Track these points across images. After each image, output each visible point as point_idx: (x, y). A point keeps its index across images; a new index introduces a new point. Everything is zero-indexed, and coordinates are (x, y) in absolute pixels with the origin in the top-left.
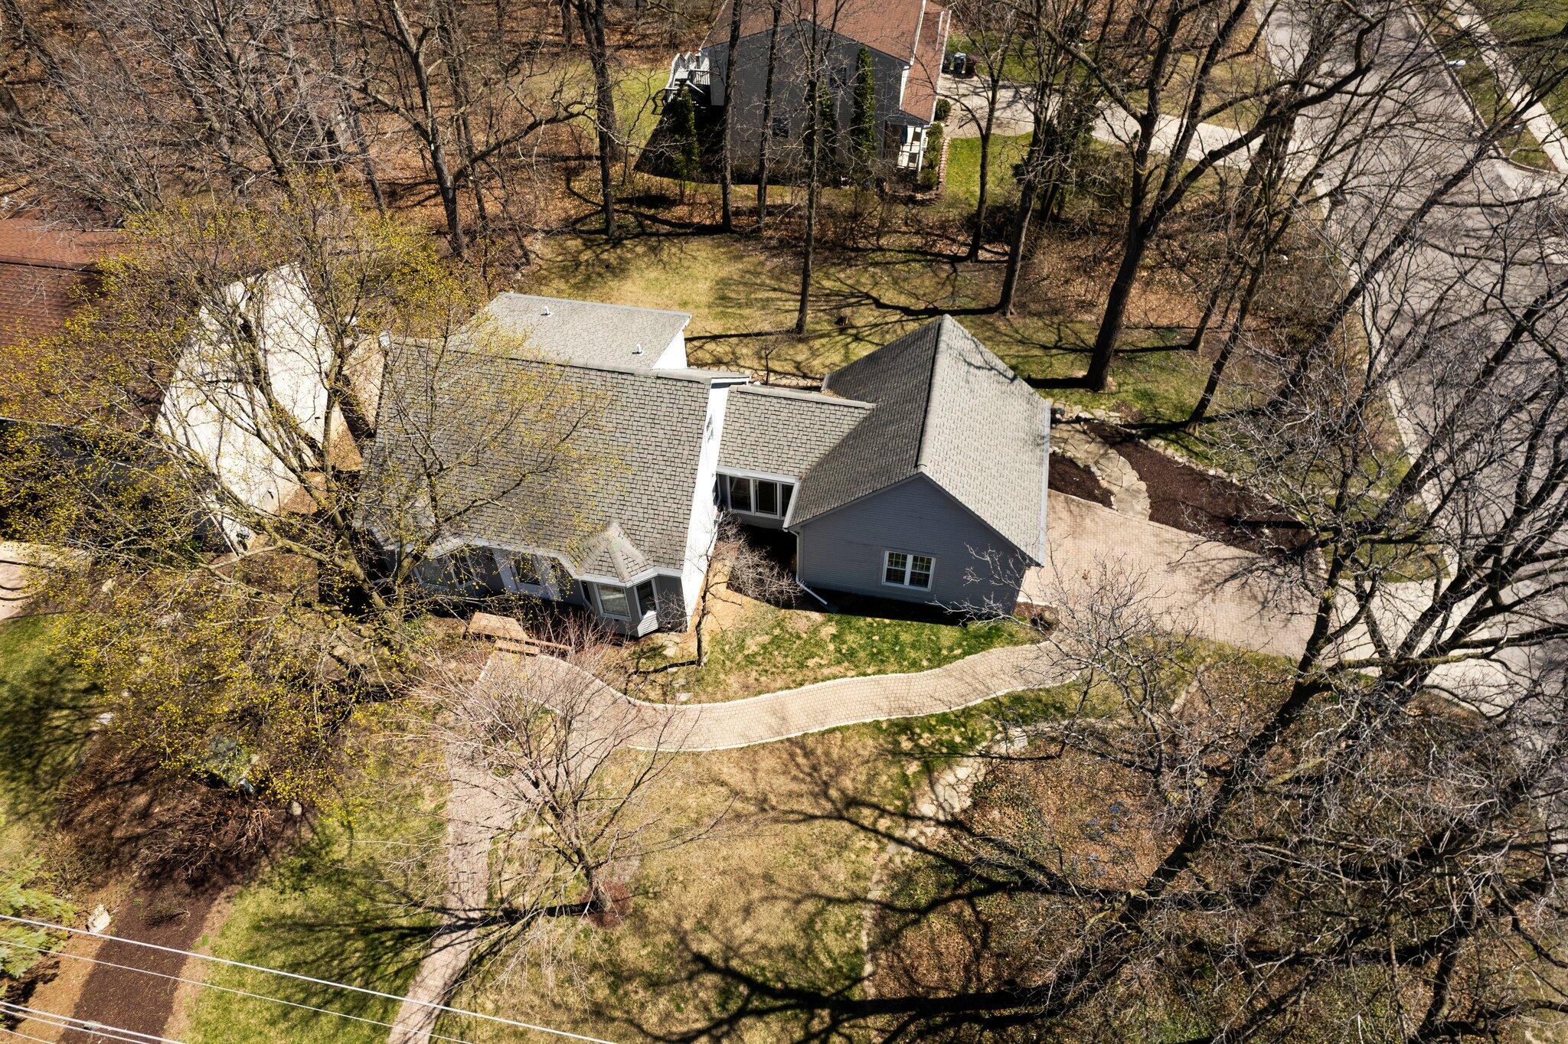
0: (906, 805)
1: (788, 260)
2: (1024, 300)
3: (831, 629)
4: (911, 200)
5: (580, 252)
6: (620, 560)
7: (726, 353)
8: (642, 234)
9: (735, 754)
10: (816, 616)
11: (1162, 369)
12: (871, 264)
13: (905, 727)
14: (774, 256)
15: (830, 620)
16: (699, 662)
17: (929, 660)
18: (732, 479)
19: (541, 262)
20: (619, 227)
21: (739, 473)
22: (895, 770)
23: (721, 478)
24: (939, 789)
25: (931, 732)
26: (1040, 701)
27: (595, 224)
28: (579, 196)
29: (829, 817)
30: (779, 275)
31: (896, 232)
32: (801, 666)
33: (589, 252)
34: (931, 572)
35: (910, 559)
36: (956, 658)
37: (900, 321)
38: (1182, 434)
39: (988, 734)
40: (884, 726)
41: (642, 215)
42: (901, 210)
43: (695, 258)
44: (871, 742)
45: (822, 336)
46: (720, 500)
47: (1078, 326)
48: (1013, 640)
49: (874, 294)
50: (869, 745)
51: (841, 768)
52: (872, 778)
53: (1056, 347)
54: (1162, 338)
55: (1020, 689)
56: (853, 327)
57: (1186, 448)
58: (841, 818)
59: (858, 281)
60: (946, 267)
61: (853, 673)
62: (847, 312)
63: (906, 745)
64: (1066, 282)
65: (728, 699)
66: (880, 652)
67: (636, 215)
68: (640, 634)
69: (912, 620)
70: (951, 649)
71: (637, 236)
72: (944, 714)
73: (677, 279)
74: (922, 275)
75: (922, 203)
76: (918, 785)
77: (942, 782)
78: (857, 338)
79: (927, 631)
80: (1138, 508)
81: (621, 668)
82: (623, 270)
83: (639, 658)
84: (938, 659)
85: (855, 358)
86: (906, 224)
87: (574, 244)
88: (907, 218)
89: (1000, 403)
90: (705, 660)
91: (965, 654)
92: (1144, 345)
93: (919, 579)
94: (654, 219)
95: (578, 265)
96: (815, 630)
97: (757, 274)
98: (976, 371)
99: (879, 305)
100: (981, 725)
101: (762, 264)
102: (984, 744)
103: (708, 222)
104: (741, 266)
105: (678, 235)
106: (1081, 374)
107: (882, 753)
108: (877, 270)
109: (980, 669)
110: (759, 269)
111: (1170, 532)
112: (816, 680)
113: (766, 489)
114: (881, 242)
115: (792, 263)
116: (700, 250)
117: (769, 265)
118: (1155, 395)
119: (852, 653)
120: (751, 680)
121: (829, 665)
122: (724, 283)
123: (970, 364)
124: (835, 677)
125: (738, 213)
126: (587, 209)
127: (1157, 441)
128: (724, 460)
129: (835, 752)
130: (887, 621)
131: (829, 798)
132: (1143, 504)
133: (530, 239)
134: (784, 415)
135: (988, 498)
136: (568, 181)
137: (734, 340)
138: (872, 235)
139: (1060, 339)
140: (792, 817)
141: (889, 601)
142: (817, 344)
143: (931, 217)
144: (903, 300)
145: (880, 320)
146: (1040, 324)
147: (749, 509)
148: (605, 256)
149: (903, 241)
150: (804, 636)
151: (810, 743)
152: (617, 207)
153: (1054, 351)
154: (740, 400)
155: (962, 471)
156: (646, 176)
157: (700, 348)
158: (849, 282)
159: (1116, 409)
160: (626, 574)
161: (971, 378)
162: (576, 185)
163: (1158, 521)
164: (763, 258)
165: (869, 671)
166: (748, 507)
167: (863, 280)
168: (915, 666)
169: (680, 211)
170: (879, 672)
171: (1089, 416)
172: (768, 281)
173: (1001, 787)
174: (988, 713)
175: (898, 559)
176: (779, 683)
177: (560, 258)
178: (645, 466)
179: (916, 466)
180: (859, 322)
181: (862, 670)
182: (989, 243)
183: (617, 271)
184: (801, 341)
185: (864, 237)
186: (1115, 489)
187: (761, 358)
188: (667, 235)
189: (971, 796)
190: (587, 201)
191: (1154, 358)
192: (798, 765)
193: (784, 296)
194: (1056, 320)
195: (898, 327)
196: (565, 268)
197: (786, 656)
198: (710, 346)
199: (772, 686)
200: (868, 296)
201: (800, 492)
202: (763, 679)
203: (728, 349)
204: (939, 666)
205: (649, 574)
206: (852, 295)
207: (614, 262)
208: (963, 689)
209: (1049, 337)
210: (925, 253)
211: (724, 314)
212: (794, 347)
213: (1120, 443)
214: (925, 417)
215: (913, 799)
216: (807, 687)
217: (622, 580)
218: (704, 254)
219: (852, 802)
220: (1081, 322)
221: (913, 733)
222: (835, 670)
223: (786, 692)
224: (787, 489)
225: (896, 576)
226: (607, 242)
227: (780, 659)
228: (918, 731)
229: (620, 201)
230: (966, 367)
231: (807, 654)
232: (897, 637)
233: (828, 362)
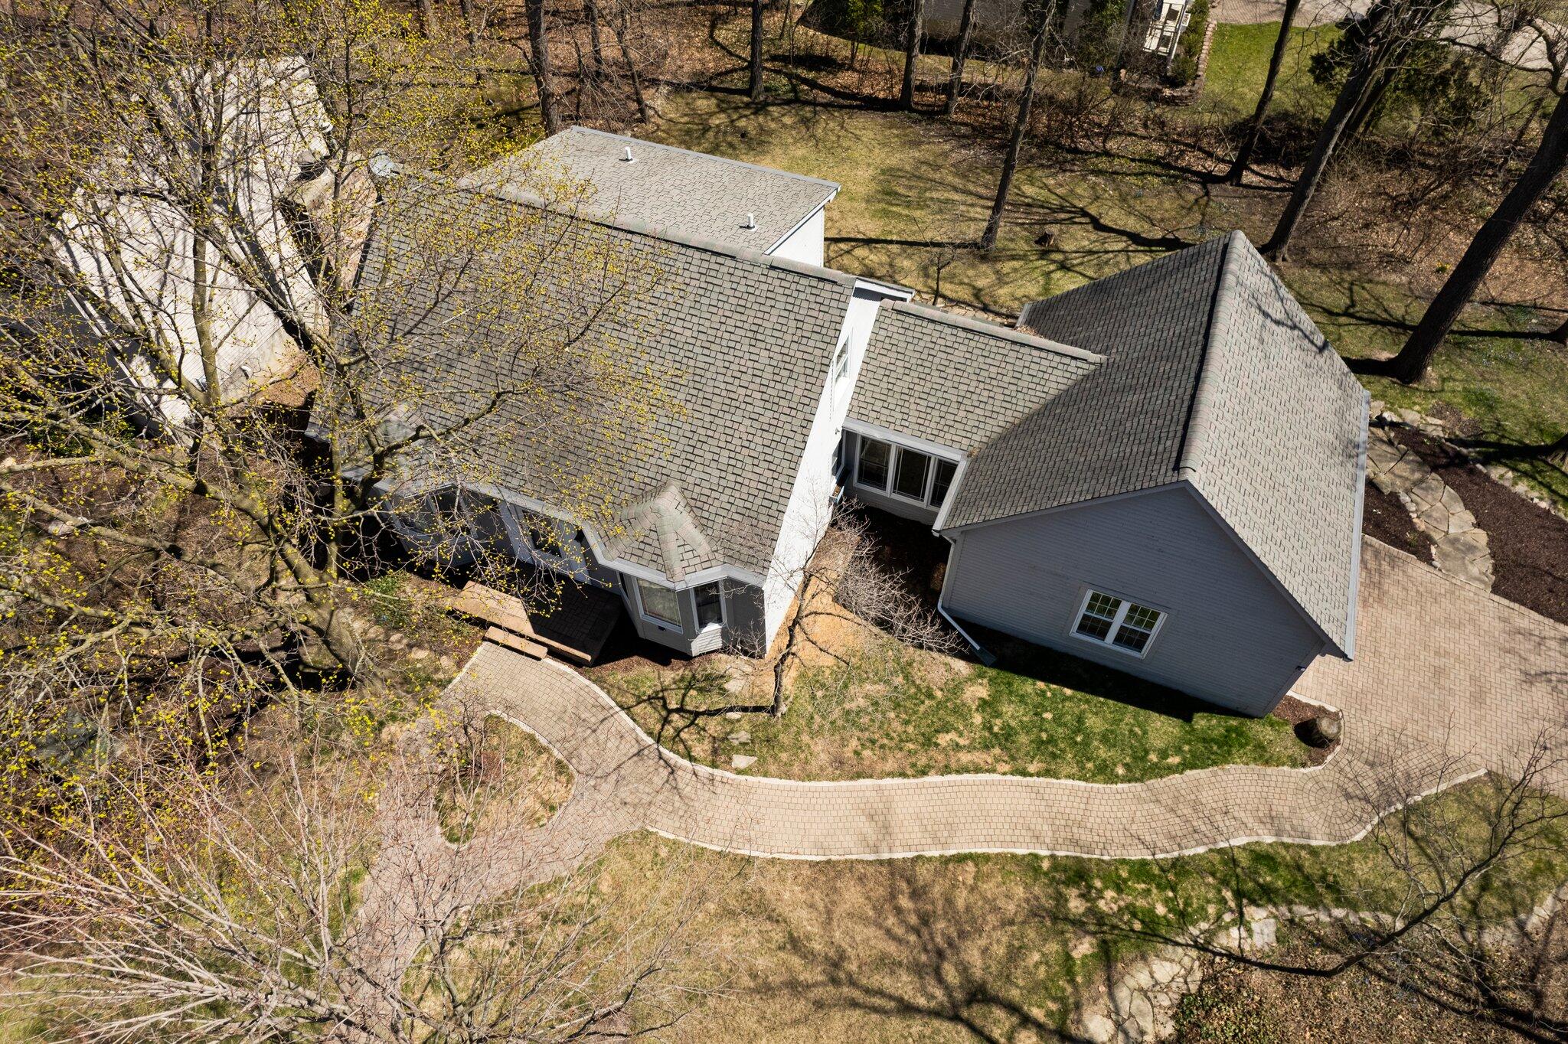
0: (1064, 1013)
1: (979, 153)
2: (1303, 243)
3: (980, 691)
4: (1153, 97)
5: (711, 114)
6: (672, 547)
7: (881, 264)
8: (795, 101)
9: (806, 871)
10: (961, 666)
11: (1508, 364)
12: (1093, 172)
13: (1077, 873)
14: (963, 146)
15: (981, 676)
16: (773, 710)
17: (1127, 766)
18: (864, 439)
19: (660, 121)
20: (767, 89)
21: (877, 434)
22: (1053, 947)
23: (848, 436)
24: (1122, 994)
25: (1119, 890)
26: (1299, 868)
27: (738, 81)
28: (723, 48)
29: (936, 1014)
30: (964, 172)
31: (1130, 134)
32: (928, 742)
33: (723, 115)
34: (1154, 633)
35: (1124, 608)
36: (1171, 770)
37: (1125, 251)
38: (1541, 466)
39: (1211, 909)
40: (1045, 865)
41: (798, 77)
42: (1139, 108)
43: (858, 138)
44: (1020, 891)
45: (1013, 258)
46: (843, 471)
47: (1380, 288)
48: (1263, 756)
49: (1093, 210)
50: (1016, 895)
51: (967, 927)
52: (1015, 954)
53: (1346, 314)
54: (1509, 321)
55: (1269, 839)
56: (1059, 251)
57: (1548, 487)
58: (956, 1018)
59: (1072, 191)
60: (1196, 187)
61: (1006, 768)
62: (1054, 229)
63: (1076, 905)
64: (1367, 226)
65: (809, 777)
66: (1052, 741)
67: (789, 76)
68: (695, 651)
69: (1107, 696)
70: (1163, 754)
71: (788, 102)
72: (1143, 863)
73: (831, 161)
74: (1160, 193)
75: (1172, 101)
76: (1089, 982)
77: (1131, 982)
78: (1063, 267)
79: (1128, 719)
80: (1474, 571)
81: (658, 698)
82: (761, 143)
83: (689, 687)
84: (1142, 768)
85: (1058, 293)
86: (1145, 126)
87: (704, 103)
88: (1147, 118)
89: (1303, 381)
90: (783, 709)
91: (1185, 766)
92: (1481, 326)
93: (1131, 639)
94: (813, 84)
95: (706, 129)
96: (955, 688)
97: (938, 168)
98: (1274, 327)
99: (1097, 225)
100: (1198, 890)
101: (945, 155)
102: (1204, 926)
103: (881, 95)
104: (917, 154)
105: (841, 107)
106: (1384, 356)
107: (1035, 913)
108: (1100, 180)
109: (1207, 796)
110: (940, 162)
111: (1528, 619)
112: (946, 770)
113: (913, 463)
114: (1108, 146)
115: (985, 158)
116: (866, 127)
117: (955, 157)
118: (1497, 400)
119: (1007, 736)
120: (848, 753)
121: (970, 748)
122: (890, 172)
123: (1266, 315)
124: (978, 770)
125: (922, 88)
126: (729, 63)
127: (1501, 470)
128: (857, 410)
129: (961, 899)
130: (1068, 692)
131: (940, 980)
132: (1482, 565)
133: (652, 91)
134: (958, 355)
135: (1279, 535)
136: (713, 27)
137: (895, 248)
138: (1098, 135)
139: (1353, 305)
140: (877, 1001)
141: (1074, 659)
142: (1007, 267)
143: (1179, 119)
144: (1132, 224)
145: (1097, 247)
146: (1324, 279)
147: (884, 488)
148: (742, 123)
149: (1139, 148)
150: (939, 694)
151: (923, 873)
152: (768, 65)
153: (1343, 320)
154: (895, 324)
155: (1246, 486)
156: (811, 32)
157: (848, 252)
158: (1060, 191)
159: (1438, 413)
160: (678, 569)
161: (1266, 336)
162: (722, 34)
163: (1506, 596)
164: (947, 147)
165: (1032, 768)
166: (882, 484)
167: (1079, 191)
168: (1104, 772)
169: (846, 79)
170: (1047, 773)
171: (1395, 419)
172: (950, 178)
173: (1228, 1011)
174: (1213, 874)
175: (1106, 604)
176: (890, 765)
177: (686, 119)
178: (731, 404)
179: (1177, 467)
180: (1069, 246)
181: (1020, 764)
182: (1258, 162)
183: (751, 144)
184: (984, 259)
185: (1086, 136)
186: (1437, 536)
187: (927, 276)
188: (826, 106)
189: (1174, 1017)
190: (731, 54)
191: (1496, 347)
192: (898, 911)
193: (970, 199)
194: (1346, 276)
195: (1122, 258)
196: (688, 132)
197: (907, 723)
198: (861, 252)
199: (879, 767)
200: (1084, 213)
201: (967, 476)
202: (867, 753)
203: (884, 259)
204: (1140, 780)
205: (715, 573)
206: (1062, 209)
207: (752, 131)
208: (1176, 826)
209: (1338, 300)
210: (1168, 166)
211: (886, 213)
212: (973, 266)
213: (1446, 467)
214: (1196, 388)
215: (1078, 1006)
216: (933, 778)
217: (671, 577)
218: (871, 135)
219: (979, 994)
220: (1384, 283)
221: (1090, 887)
222: (979, 757)
223: (898, 781)
224: (947, 469)
225: (1094, 627)
226: (747, 106)
227: (897, 726)
228: (1098, 884)
229: (774, 58)
230: (1261, 317)
231: (938, 725)
232: (1080, 720)
233: (1019, 293)
